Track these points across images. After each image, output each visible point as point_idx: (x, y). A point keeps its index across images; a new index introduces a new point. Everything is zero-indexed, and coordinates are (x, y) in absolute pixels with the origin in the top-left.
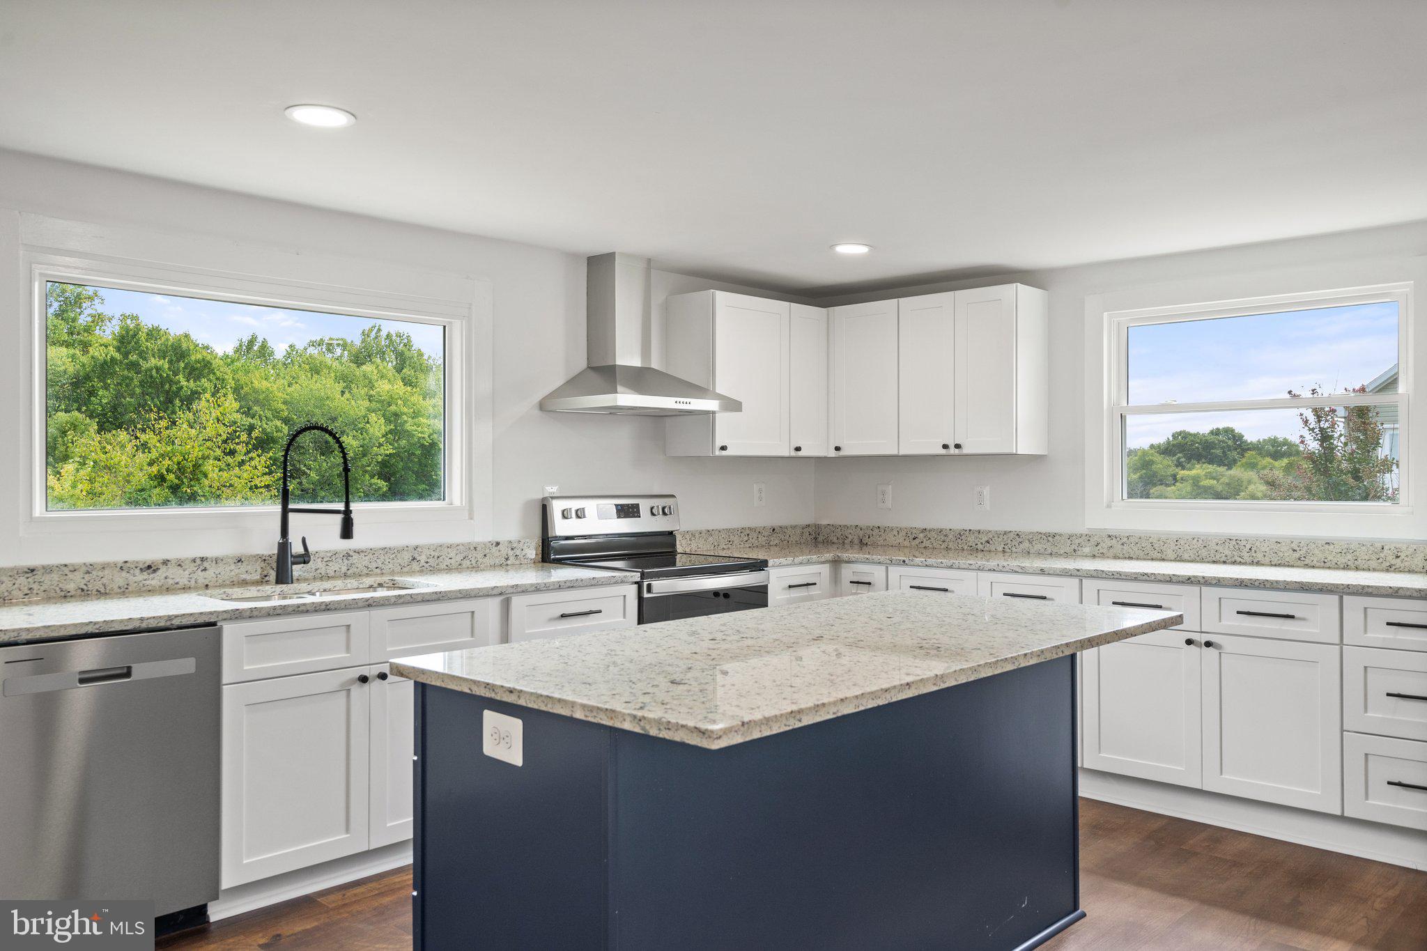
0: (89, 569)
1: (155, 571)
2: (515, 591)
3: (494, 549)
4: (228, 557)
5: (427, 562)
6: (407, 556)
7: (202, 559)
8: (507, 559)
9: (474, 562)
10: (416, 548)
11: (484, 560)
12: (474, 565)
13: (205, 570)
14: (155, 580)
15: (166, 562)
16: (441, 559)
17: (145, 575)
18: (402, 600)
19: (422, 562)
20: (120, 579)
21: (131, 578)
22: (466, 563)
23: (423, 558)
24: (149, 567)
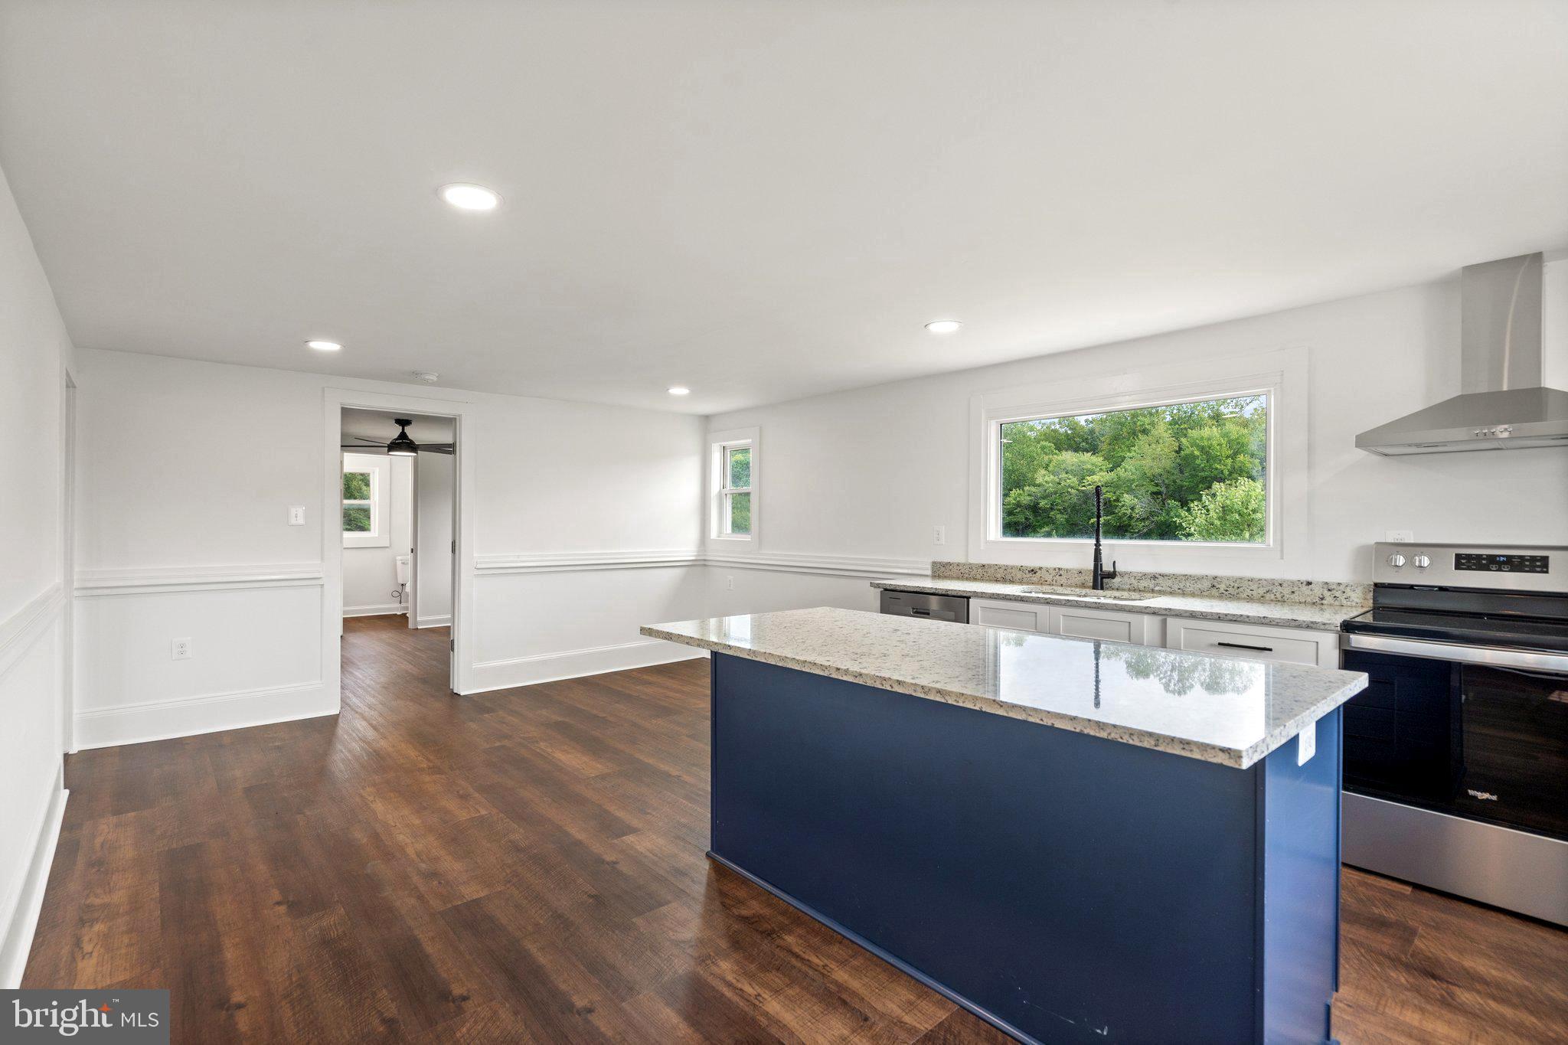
0: (1006, 568)
1: (1035, 573)
2: (1168, 613)
3: (1304, 588)
4: (1073, 569)
5: (1227, 591)
6: (1206, 584)
7: (1059, 569)
8: (1322, 599)
9: (1279, 596)
10: (1215, 578)
11: (1292, 596)
12: (1280, 599)
13: (1061, 575)
14: (1035, 578)
15: (1040, 568)
16: (1240, 589)
17: (1031, 574)
18: (1070, 603)
19: (1222, 590)
20: (1019, 575)
21: (1024, 576)
22: (1268, 596)
23: (1222, 587)
24: (1033, 570)
